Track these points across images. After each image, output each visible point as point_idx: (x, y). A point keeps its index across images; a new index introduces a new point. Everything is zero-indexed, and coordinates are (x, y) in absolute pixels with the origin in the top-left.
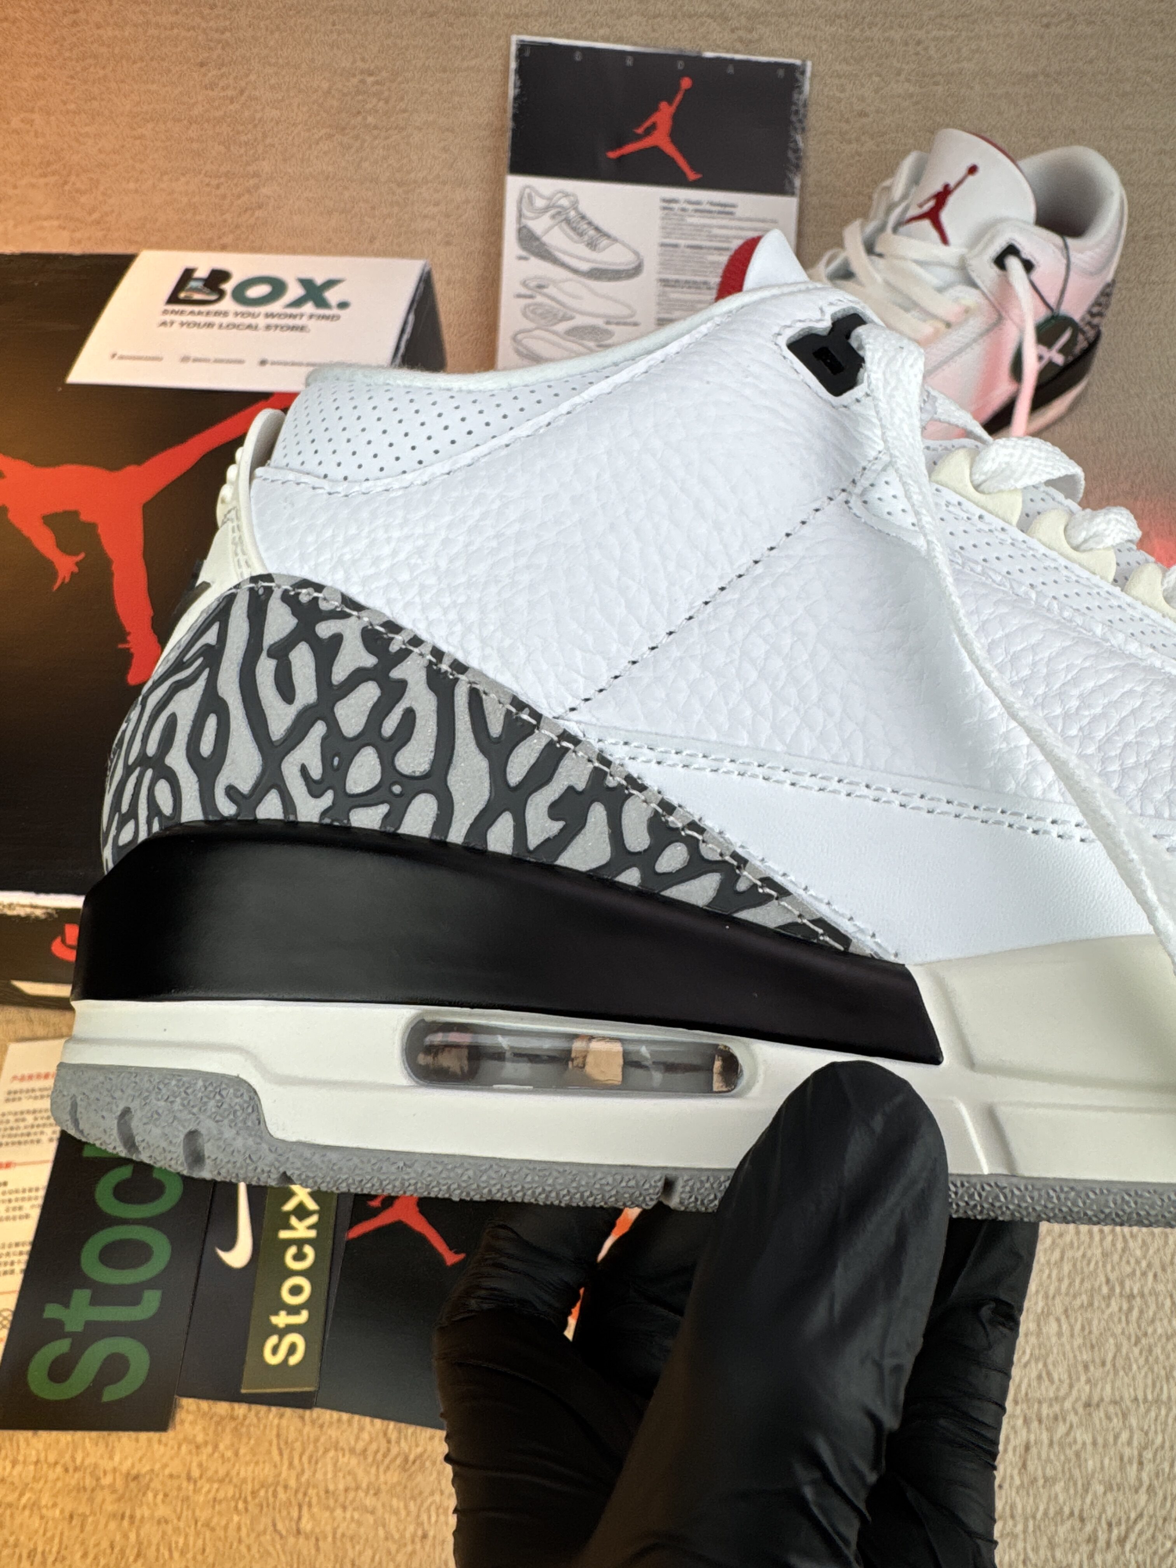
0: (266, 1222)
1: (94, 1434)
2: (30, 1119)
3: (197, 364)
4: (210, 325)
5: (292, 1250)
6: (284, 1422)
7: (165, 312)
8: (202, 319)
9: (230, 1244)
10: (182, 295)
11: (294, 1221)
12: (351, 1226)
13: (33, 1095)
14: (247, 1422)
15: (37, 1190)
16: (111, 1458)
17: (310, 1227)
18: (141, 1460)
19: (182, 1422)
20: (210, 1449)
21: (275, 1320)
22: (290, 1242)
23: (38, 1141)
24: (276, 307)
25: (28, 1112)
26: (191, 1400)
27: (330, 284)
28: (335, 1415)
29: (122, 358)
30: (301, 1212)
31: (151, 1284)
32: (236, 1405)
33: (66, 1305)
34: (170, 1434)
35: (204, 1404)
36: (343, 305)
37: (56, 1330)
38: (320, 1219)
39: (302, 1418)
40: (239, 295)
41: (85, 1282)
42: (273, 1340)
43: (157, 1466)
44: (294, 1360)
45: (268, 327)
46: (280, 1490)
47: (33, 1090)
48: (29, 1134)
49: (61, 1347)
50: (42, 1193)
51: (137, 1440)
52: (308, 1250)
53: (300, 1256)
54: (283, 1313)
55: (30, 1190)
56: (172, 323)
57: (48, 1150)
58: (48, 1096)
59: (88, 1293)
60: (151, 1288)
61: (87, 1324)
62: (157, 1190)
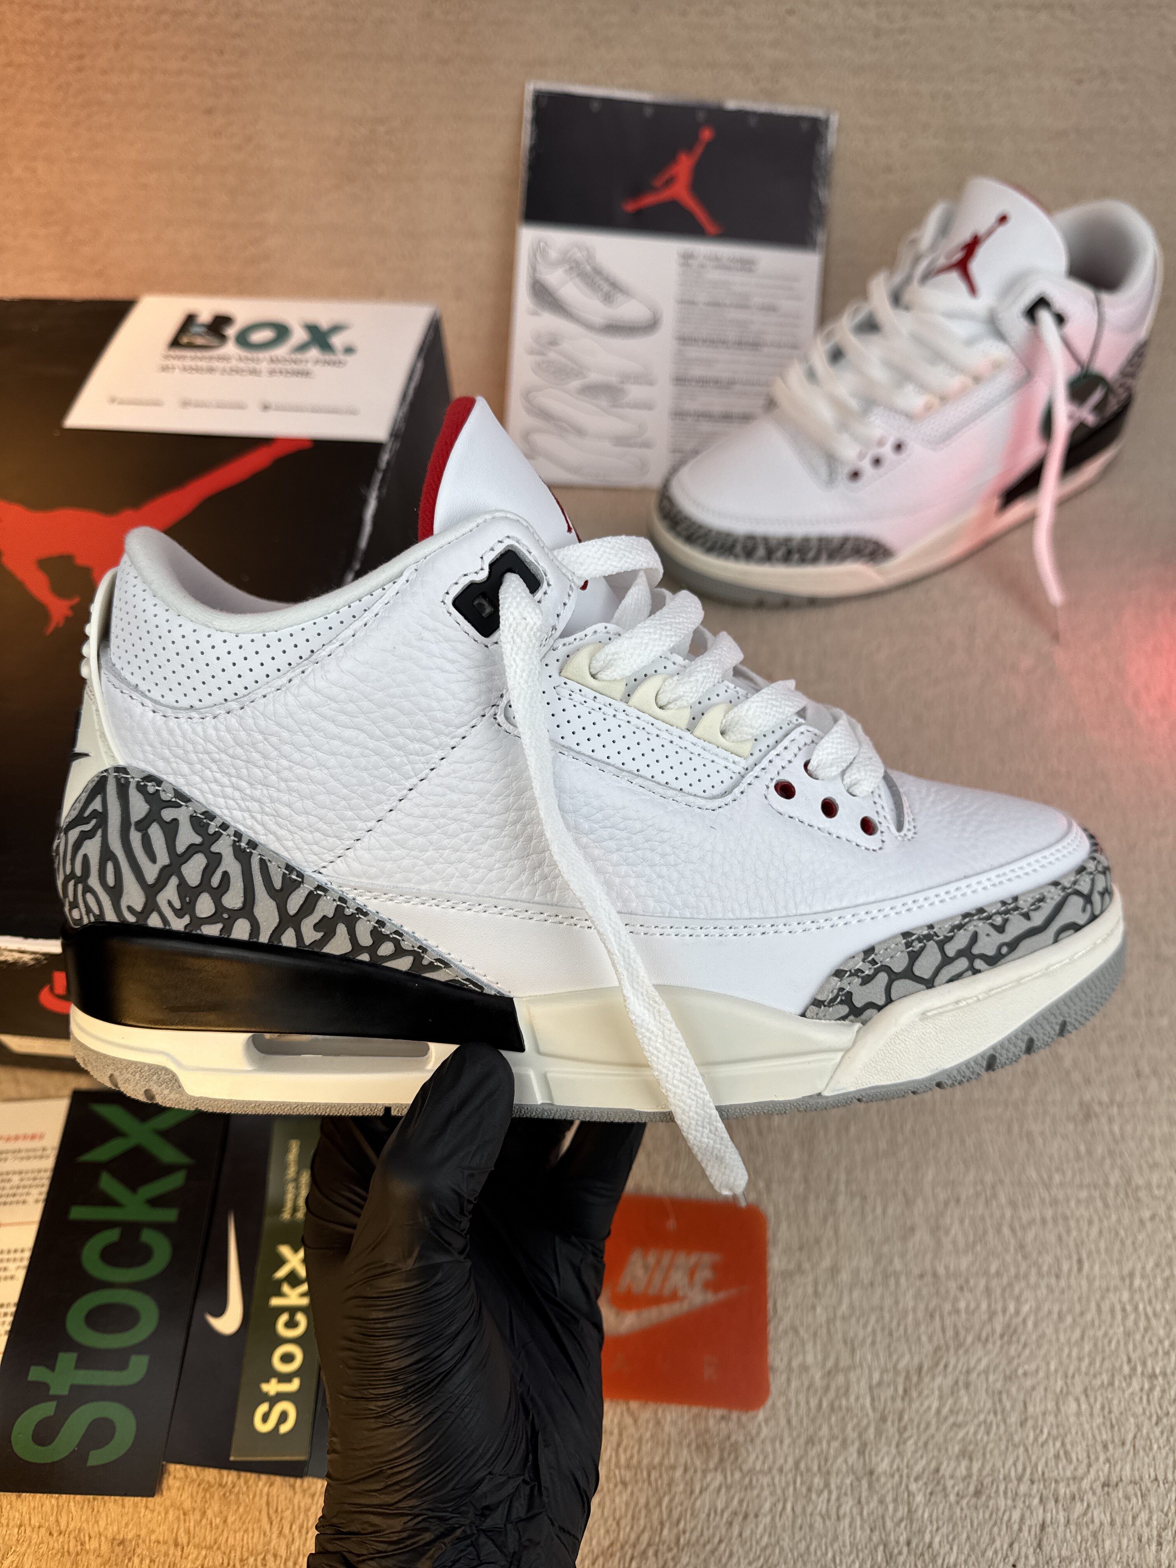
0: (256, 1291)
1: (79, 1497)
2: (16, 1179)
3: (198, 410)
4: (211, 370)
5: (284, 1318)
6: (274, 1491)
7: (167, 357)
8: (204, 364)
9: (220, 1310)
10: (185, 340)
11: (286, 1288)
13: (20, 1155)
14: (236, 1490)
15: (22, 1251)
16: (97, 1522)
17: (303, 1295)
18: (127, 1525)
19: (169, 1488)
20: (198, 1516)
21: (265, 1387)
22: (281, 1310)
23: (24, 1202)
24: (282, 351)
25: (14, 1173)
26: (178, 1466)
27: (337, 329)
29: (122, 403)
30: (293, 1279)
31: (138, 1349)
32: (225, 1472)
33: (52, 1368)
34: (157, 1499)
35: (192, 1471)
36: (349, 350)
37: (41, 1392)
38: (311, 1286)
39: (293, 1487)
40: (242, 340)
41: (71, 1345)
42: (264, 1408)
43: (143, 1533)
44: (285, 1428)
45: (272, 373)
46: (270, 1558)
47: (20, 1151)
48: (14, 1195)
49: (47, 1409)
50: (27, 1254)
51: (123, 1506)
52: (301, 1318)
53: (292, 1324)
54: (274, 1381)
55: (16, 1251)
56: (174, 368)
57: (34, 1212)
58: (35, 1157)
59: (73, 1356)
60: (139, 1352)
61: (73, 1387)
62: (145, 1254)
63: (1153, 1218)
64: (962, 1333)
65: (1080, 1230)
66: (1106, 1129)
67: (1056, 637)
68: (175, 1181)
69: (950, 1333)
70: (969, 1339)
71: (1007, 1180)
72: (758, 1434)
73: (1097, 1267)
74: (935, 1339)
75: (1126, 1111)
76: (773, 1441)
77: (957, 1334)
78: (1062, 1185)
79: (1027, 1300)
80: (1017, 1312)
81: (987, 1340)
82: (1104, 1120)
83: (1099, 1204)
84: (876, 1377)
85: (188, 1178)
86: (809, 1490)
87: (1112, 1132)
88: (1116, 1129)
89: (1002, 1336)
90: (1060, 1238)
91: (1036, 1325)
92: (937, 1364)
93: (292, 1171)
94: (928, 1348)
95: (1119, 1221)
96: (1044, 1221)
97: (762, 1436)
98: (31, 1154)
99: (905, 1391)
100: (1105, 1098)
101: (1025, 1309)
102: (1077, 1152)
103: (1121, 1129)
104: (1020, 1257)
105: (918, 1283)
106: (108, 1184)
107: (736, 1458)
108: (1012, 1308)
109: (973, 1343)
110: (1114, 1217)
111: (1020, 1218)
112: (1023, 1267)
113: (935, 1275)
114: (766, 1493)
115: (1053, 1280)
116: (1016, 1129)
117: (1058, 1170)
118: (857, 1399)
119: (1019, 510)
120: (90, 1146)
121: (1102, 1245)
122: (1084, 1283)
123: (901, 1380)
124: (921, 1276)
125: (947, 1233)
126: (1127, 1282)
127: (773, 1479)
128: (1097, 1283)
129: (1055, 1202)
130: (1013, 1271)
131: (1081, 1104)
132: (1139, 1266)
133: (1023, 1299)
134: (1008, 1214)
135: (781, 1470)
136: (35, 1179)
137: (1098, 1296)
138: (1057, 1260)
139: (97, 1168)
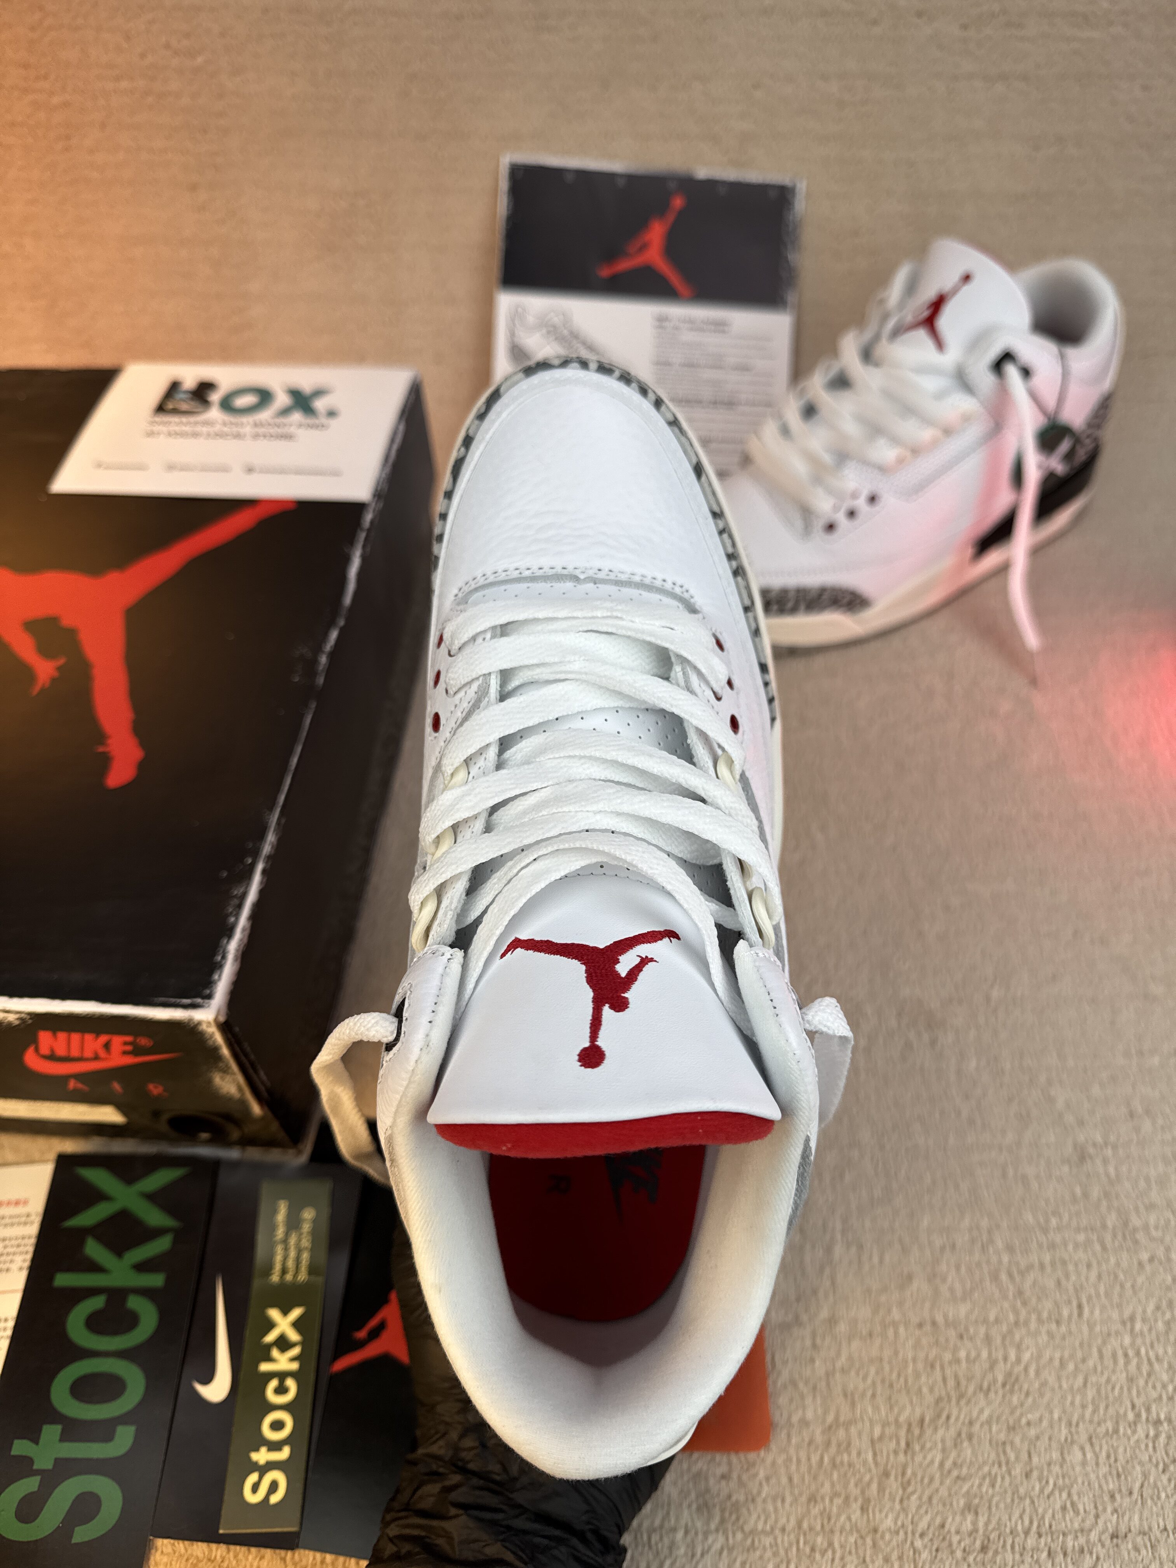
0: (245, 1356)
3: (183, 473)
4: (195, 435)
5: (274, 1383)
6: (264, 1563)
7: (153, 423)
8: (187, 429)
9: (208, 1378)
10: (170, 406)
11: (275, 1353)
12: (336, 1356)
15: (6, 1320)
17: (293, 1359)
19: (156, 1564)
21: (255, 1456)
22: (270, 1375)
23: (8, 1270)
24: (265, 415)
26: (166, 1541)
27: (319, 393)
28: (318, 1555)
29: (108, 467)
30: (283, 1344)
31: (124, 1420)
32: (214, 1546)
33: (36, 1441)
35: (180, 1545)
36: (332, 414)
37: (25, 1466)
38: (302, 1350)
39: (284, 1560)
40: (226, 405)
41: (55, 1417)
42: (253, 1477)
44: (275, 1499)
45: (256, 436)
49: (31, 1484)
50: (11, 1324)
52: (291, 1383)
53: (281, 1390)
54: (263, 1450)
56: (159, 434)
57: (17, 1280)
58: (19, 1224)
59: (58, 1428)
60: (126, 1423)
61: (57, 1461)
62: (131, 1321)
63: (1151, 1260)
64: (963, 1382)
65: (1079, 1274)
66: (1101, 1170)
67: (1034, 682)
68: (162, 1244)
69: (951, 1383)
70: (971, 1390)
71: (1005, 1224)
72: (759, 1493)
73: (1097, 1312)
74: (936, 1390)
75: (1121, 1151)
76: (774, 1499)
77: (958, 1384)
78: (1059, 1229)
79: (1028, 1348)
80: (1018, 1360)
81: (989, 1389)
82: (1098, 1162)
83: (1098, 1247)
84: (877, 1431)
85: (175, 1242)
86: (813, 1550)
87: (1107, 1175)
88: (1112, 1170)
89: (1004, 1385)
90: (1059, 1283)
91: (1037, 1373)
92: (939, 1416)
93: (280, 1232)
94: (929, 1399)
95: (1118, 1264)
96: (1042, 1266)
97: (764, 1495)
98: (16, 1220)
99: (908, 1445)
100: (1099, 1139)
101: (1026, 1356)
102: (1073, 1195)
103: (1116, 1169)
104: (1019, 1304)
105: (917, 1332)
106: (93, 1249)
107: (738, 1519)
108: (1012, 1355)
109: (975, 1393)
110: (1113, 1260)
111: (1018, 1264)
112: (1023, 1313)
113: (934, 1323)
114: (769, 1554)
115: (1054, 1326)
116: (1011, 1172)
117: (1054, 1213)
118: (859, 1454)
119: (993, 558)
120: (75, 1211)
121: (1102, 1290)
122: (1085, 1329)
123: (903, 1433)
124: (920, 1325)
125: (944, 1280)
126: (1129, 1325)
127: (775, 1539)
128: (1098, 1329)
129: (1052, 1246)
130: (1012, 1317)
131: (1075, 1146)
132: (1140, 1310)
133: (1024, 1346)
134: (1005, 1259)
135: (783, 1530)
136: (19, 1246)
137: (1099, 1341)
138: (1056, 1303)
139: (83, 1233)
